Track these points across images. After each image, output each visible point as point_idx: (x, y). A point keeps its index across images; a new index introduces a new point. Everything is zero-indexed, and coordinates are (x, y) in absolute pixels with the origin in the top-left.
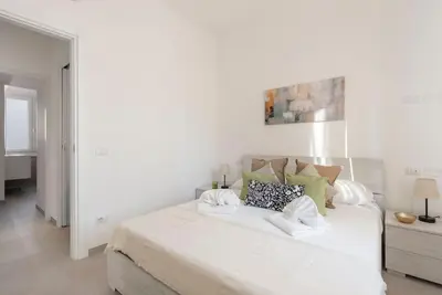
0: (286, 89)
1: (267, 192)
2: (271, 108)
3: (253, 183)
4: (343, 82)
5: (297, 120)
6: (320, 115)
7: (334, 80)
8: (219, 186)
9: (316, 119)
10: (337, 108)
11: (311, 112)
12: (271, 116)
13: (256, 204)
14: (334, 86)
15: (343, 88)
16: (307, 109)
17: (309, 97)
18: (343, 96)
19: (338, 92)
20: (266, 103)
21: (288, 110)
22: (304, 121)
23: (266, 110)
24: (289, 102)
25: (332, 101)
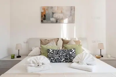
0: (52, 8)
1: (60, 54)
2: (44, 15)
3: (51, 51)
4: (74, 8)
5: (57, 22)
6: (66, 21)
7: (71, 7)
8: (15, 57)
9: (64, 22)
10: (72, 18)
11: (62, 19)
12: (44, 19)
13: (56, 61)
14: (71, 9)
15: (74, 10)
16: (61, 18)
17: (62, 12)
18: (74, 14)
19: (73, 12)
20: (42, 12)
21: (53, 17)
22: (59, 23)
23: (42, 16)
24: (53, 13)
25: (71, 15)
